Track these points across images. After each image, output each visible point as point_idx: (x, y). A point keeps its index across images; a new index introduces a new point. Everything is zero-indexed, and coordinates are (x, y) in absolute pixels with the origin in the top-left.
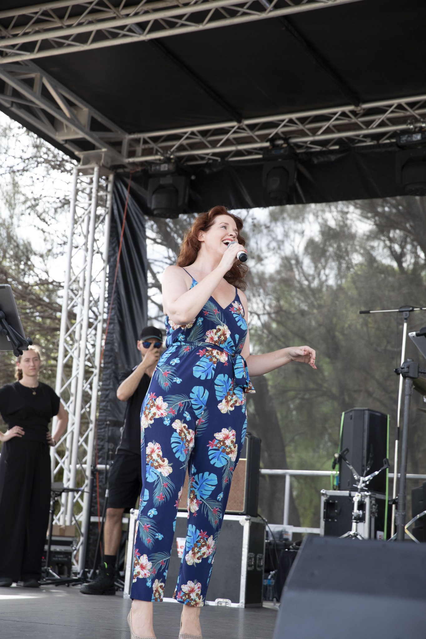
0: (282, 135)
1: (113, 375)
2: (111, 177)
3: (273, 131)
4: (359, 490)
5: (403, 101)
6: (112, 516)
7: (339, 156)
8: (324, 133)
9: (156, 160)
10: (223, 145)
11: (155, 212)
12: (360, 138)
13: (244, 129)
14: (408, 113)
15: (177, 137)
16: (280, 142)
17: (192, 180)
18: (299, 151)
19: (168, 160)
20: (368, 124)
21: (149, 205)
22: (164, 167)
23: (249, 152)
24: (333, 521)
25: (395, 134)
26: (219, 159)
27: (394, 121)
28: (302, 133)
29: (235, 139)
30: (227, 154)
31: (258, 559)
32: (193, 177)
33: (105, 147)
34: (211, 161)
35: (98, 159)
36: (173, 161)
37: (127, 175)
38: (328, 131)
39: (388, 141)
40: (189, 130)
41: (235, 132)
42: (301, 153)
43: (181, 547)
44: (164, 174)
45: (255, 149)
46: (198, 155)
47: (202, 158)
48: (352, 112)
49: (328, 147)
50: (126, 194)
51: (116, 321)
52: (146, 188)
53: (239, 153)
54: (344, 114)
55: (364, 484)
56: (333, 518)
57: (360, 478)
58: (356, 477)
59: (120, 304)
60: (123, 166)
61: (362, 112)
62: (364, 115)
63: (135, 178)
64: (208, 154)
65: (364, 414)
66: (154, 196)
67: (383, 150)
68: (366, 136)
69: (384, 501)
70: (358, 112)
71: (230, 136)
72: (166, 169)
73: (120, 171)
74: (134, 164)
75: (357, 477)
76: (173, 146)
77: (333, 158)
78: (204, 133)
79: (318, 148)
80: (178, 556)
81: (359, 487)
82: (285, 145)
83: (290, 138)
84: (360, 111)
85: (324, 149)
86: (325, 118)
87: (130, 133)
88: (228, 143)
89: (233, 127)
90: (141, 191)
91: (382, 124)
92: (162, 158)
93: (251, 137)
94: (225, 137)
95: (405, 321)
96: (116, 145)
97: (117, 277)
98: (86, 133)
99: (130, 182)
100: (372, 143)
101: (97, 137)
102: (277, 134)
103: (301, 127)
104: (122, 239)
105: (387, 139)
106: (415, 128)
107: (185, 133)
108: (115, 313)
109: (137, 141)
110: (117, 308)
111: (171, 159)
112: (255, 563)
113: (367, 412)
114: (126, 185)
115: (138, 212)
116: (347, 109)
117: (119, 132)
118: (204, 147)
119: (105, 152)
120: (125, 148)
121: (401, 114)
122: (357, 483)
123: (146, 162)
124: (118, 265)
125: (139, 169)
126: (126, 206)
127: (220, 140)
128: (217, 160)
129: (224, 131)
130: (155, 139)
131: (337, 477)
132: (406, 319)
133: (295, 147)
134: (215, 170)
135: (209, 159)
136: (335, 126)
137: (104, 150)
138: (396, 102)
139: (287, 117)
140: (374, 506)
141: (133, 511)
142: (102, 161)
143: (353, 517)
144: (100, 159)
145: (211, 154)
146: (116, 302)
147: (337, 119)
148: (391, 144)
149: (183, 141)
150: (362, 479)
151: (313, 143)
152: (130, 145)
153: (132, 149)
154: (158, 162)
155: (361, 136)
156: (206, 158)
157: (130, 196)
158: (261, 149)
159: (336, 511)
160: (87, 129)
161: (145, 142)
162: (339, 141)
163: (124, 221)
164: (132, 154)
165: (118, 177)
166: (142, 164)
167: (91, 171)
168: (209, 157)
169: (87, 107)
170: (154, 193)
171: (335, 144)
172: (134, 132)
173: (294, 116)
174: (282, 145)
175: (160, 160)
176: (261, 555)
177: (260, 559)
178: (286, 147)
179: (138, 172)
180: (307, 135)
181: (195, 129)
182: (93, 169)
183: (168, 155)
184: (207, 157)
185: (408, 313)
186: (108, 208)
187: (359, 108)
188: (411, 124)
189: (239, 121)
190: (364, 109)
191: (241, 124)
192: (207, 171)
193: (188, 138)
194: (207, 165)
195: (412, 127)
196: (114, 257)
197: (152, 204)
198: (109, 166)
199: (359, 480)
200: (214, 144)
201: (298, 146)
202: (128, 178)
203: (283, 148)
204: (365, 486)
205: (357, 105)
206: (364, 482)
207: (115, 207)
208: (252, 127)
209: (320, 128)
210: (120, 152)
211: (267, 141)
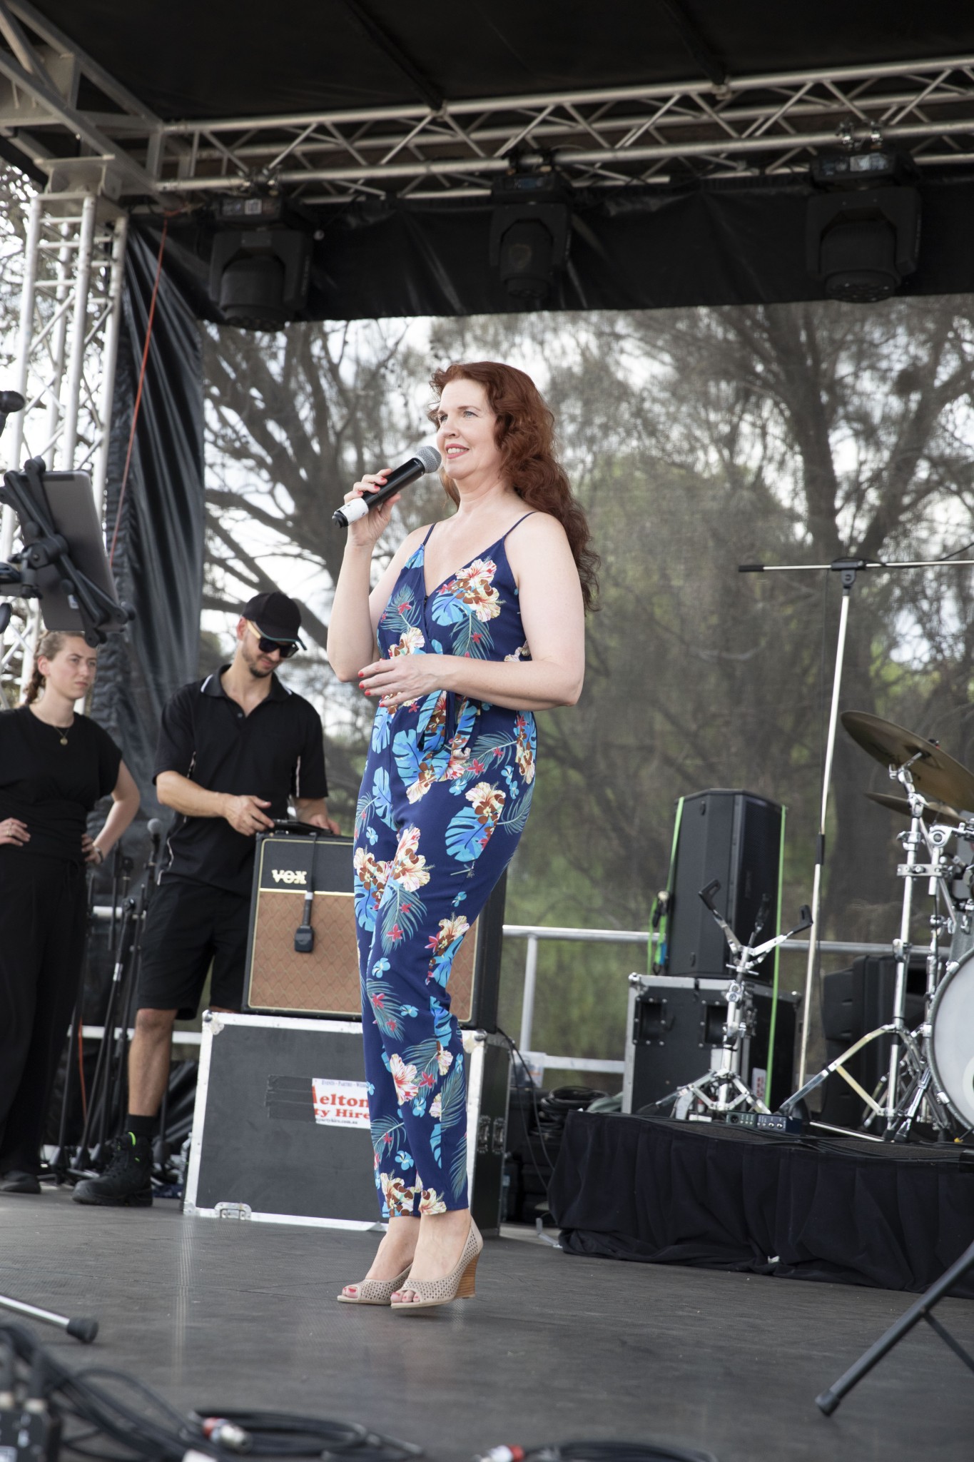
0: (535, 145)
1: (117, 697)
2: (121, 225)
3: (515, 136)
4: (739, 977)
5: (827, 76)
6: (149, 1026)
7: (670, 200)
8: (638, 144)
9: (230, 188)
10: (393, 162)
11: (227, 315)
12: (721, 160)
13: (446, 126)
14: (835, 107)
15: (283, 136)
16: (535, 160)
17: (316, 242)
18: (577, 184)
19: (260, 191)
20: (741, 126)
21: (212, 297)
22: (253, 207)
23: (455, 181)
24: (655, 1043)
25: (802, 155)
26: (382, 195)
27: (800, 124)
28: (587, 142)
29: (420, 147)
30: (404, 181)
31: (495, 1128)
32: (318, 235)
33: (110, 151)
34: (362, 199)
35: (91, 180)
36: (274, 193)
37: (157, 221)
38: (646, 140)
39: (786, 171)
40: (314, 120)
41: (424, 131)
42: (581, 190)
43: (322, 1100)
44: (249, 224)
45: (471, 174)
46: (332, 183)
47: (340, 189)
48: (709, 98)
49: (643, 177)
50: (155, 267)
51: (127, 570)
52: (205, 255)
53: (431, 182)
54: (686, 102)
55: (751, 964)
56: (655, 1038)
57: (742, 948)
58: (734, 948)
59: (135, 530)
60: (148, 200)
61: (729, 97)
62: (732, 106)
63: (175, 231)
64: (355, 181)
65: (734, 803)
66: (226, 276)
67: (773, 191)
68: (734, 156)
69: (770, 1000)
70: (719, 98)
71: (412, 139)
72: (258, 210)
73: (142, 210)
74: (173, 195)
75: (736, 946)
76: (274, 156)
77: (654, 204)
78: (348, 130)
79: (621, 180)
80: (314, 1120)
81: (739, 969)
82: (546, 169)
83: (558, 151)
84: (723, 95)
85: (635, 182)
86: (642, 108)
87: (167, 120)
88: (405, 157)
89: (420, 119)
90: (191, 263)
91: (775, 131)
92: (247, 184)
93: (464, 145)
94: (400, 143)
95: (845, 591)
96: (134, 146)
97: (131, 465)
98: (68, 113)
99: (162, 239)
100: (748, 174)
101: (93, 125)
102: (523, 140)
103: (582, 126)
104: (142, 377)
105: (785, 165)
106: (855, 140)
107: (304, 127)
108: (125, 552)
109: (186, 140)
110: (128, 539)
111: (270, 188)
112: (490, 1138)
113: (740, 799)
114: (155, 248)
115: (182, 312)
116: (694, 89)
117: (143, 116)
118: (350, 163)
119: (108, 162)
120: (155, 155)
121: (818, 107)
122: (736, 960)
123: (206, 191)
124: (133, 436)
125: (188, 208)
126: (154, 298)
127: (389, 149)
128: (378, 197)
129: (400, 128)
130: (229, 138)
131: (662, 945)
132: (847, 587)
133: (565, 175)
134: (371, 220)
135: (358, 193)
136: (660, 129)
137: (107, 157)
138: (810, 78)
139: (550, 101)
140: (749, 1013)
141: (210, 1016)
142: (102, 184)
143: (725, 1038)
144: (98, 181)
145: (361, 182)
146: (127, 523)
147: (669, 112)
148: (793, 178)
149: (297, 147)
150: (747, 951)
151: (607, 165)
152: (166, 150)
153: (172, 158)
154: (235, 193)
155: (723, 156)
156: (352, 191)
157: (163, 272)
158: (486, 175)
159: (663, 1022)
160: (71, 103)
161: (205, 143)
162: (672, 166)
163: (149, 333)
164: (170, 171)
165: (135, 226)
166: (193, 195)
167: (74, 209)
168: (358, 187)
169: (71, 49)
170: (225, 268)
171: (661, 172)
172: (177, 120)
173: (567, 99)
174: (539, 166)
175: (238, 188)
176: (500, 1119)
177: (499, 1129)
178: (548, 173)
179: (185, 214)
180: (597, 147)
181: (328, 119)
182: (79, 203)
183: (261, 179)
184: (354, 187)
185: (852, 573)
186: (112, 298)
187: (723, 89)
188: (845, 131)
189: (436, 106)
190: (734, 92)
191: (441, 113)
192: (353, 221)
193: (308, 140)
194: (353, 207)
195: (847, 138)
196: (124, 418)
197: (222, 291)
198: (116, 197)
199: (739, 955)
200: (373, 157)
201: (574, 171)
202: (160, 229)
203: (542, 175)
204: (753, 969)
205: (719, 81)
206: (751, 958)
207: (127, 298)
208: (465, 121)
209: (626, 131)
210: (143, 165)
211: (503, 157)
